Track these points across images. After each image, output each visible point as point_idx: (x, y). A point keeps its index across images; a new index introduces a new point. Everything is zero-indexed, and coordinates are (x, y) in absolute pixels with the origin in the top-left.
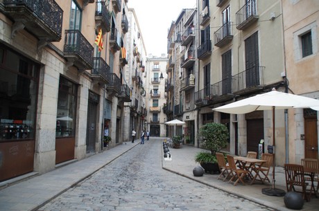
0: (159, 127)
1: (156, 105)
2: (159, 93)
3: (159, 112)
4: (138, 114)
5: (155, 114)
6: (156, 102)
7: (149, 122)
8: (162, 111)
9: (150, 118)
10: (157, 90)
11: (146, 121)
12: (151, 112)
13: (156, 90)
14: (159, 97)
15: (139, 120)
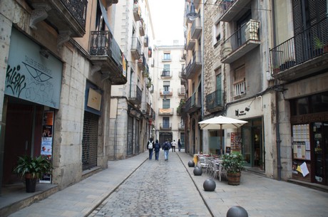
0: (171, 136)
1: (166, 106)
2: (170, 90)
3: (172, 115)
4: (142, 115)
5: (166, 118)
6: (167, 103)
7: (158, 128)
8: (175, 113)
9: (159, 123)
10: (168, 86)
11: (153, 126)
12: (160, 115)
13: (166, 87)
14: (171, 95)
15: (144, 125)
